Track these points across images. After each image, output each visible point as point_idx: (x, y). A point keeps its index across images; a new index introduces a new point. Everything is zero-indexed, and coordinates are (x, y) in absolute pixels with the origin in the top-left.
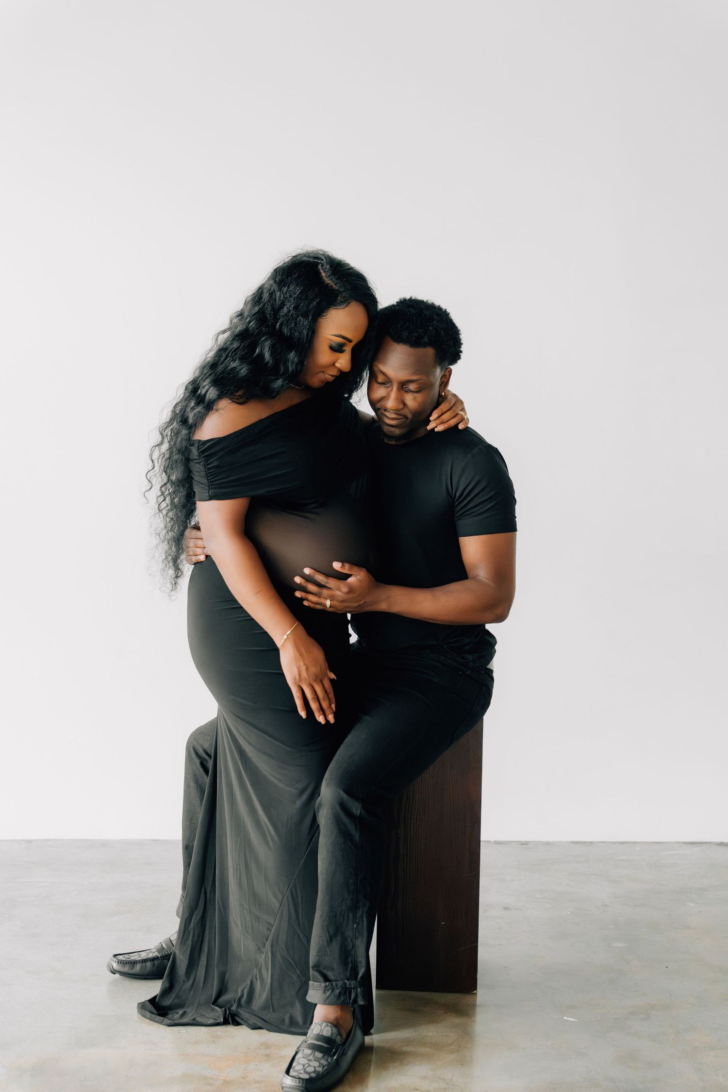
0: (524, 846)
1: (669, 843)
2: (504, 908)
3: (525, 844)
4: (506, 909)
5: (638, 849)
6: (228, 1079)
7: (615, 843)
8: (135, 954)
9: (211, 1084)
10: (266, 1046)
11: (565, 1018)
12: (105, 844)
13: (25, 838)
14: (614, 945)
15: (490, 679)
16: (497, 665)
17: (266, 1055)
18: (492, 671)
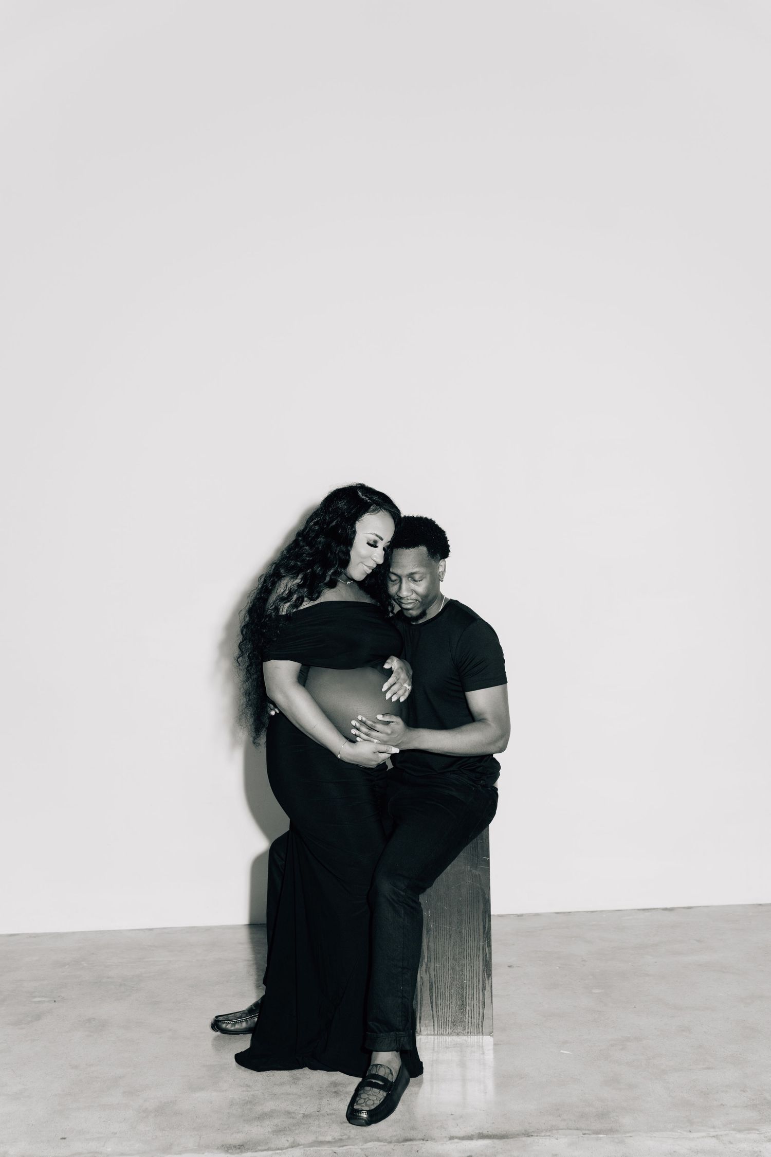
0: (519, 917)
1: (627, 910)
2: (509, 966)
3: (521, 916)
4: (510, 966)
5: (604, 916)
6: (306, 1113)
7: (587, 912)
8: (233, 1015)
9: (293, 1118)
10: (335, 1084)
11: (562, 1051)
12: (208, 929)
13: (148, 927)
14: (594, 991)
15: (495, 795)
16: (500, 784)
17: (335, 1092)
18: (497, 789)
